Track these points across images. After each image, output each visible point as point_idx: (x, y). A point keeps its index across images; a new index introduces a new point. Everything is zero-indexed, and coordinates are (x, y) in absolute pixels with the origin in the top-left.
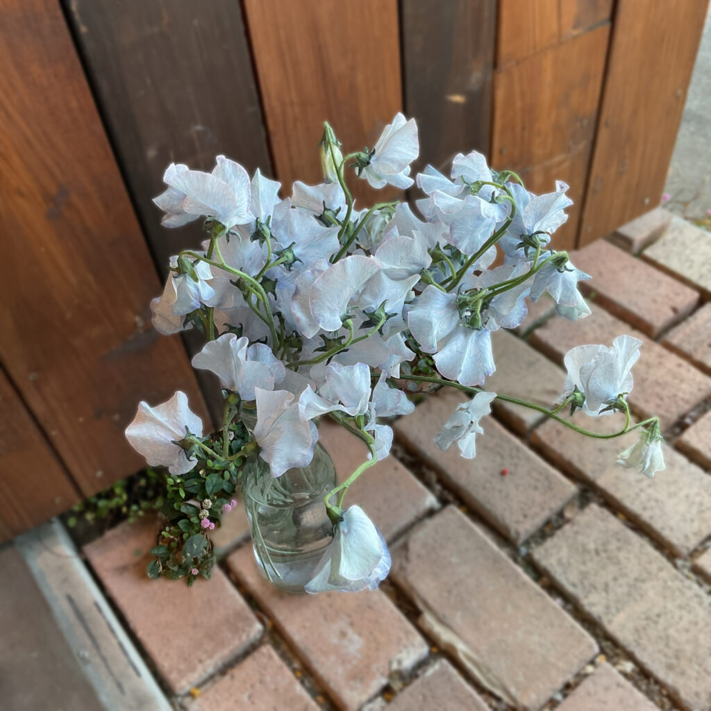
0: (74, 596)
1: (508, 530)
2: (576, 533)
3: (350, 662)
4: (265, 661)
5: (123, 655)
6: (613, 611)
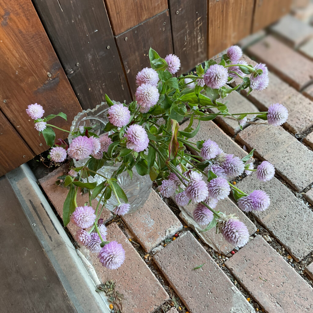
0: (32, 201)
3: (149, 230)
4: (113, 229)
5: (52, 225)
6: (265, 214)
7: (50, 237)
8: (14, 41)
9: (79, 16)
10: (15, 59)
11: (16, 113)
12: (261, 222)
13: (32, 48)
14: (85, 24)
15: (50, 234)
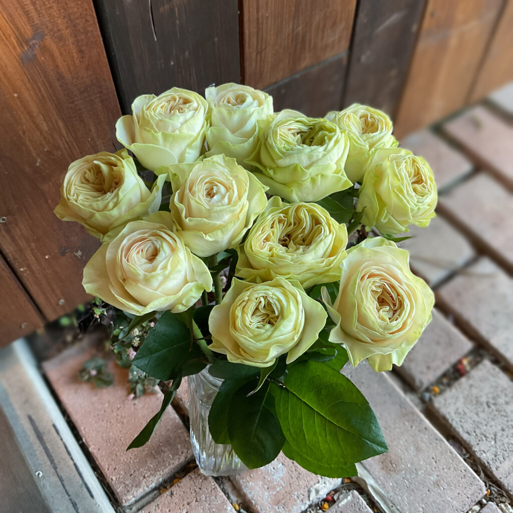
0: (33, 417)
1: (413, 379)
2: (471, 386)
3: (274, 488)
4: (201, 481)
5: (78, 476)
6: (500, 459)
7: (75, 505)
8: (43, 96)
9: (187, 54)
10: (39, 134)
11: (22, 243)
12: (494, 476)
13: (80, 112)
14: (194, 70)
15: (73, 497)
